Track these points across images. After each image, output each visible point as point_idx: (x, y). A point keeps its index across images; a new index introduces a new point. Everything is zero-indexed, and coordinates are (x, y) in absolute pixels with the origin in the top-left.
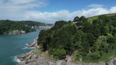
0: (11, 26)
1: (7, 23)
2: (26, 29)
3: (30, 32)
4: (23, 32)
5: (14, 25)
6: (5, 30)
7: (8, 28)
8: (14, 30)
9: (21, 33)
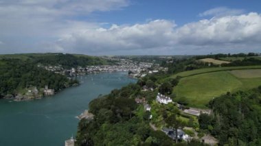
0: (21, 79)
1: (12, 70)
2: (57, 82)
3: (64, 87)
4: (50, 91)
5: (29, 74)
6: (7, 88)
7: (14, 83)
8: (28, 87)
9: (44, 94)
